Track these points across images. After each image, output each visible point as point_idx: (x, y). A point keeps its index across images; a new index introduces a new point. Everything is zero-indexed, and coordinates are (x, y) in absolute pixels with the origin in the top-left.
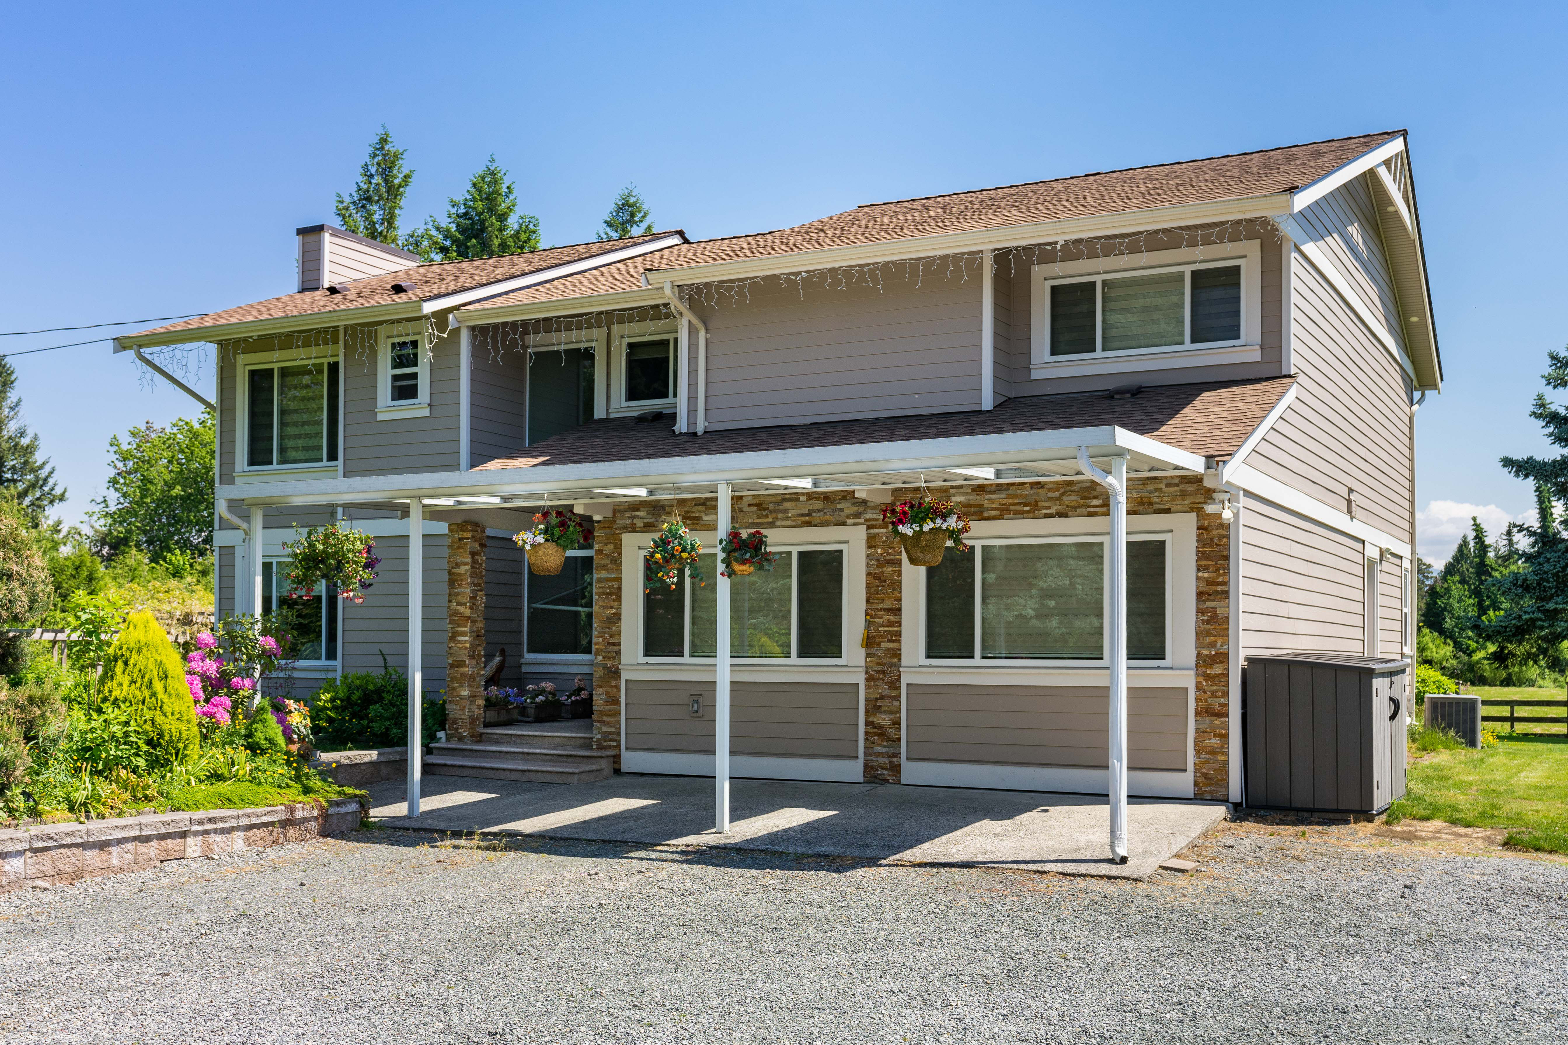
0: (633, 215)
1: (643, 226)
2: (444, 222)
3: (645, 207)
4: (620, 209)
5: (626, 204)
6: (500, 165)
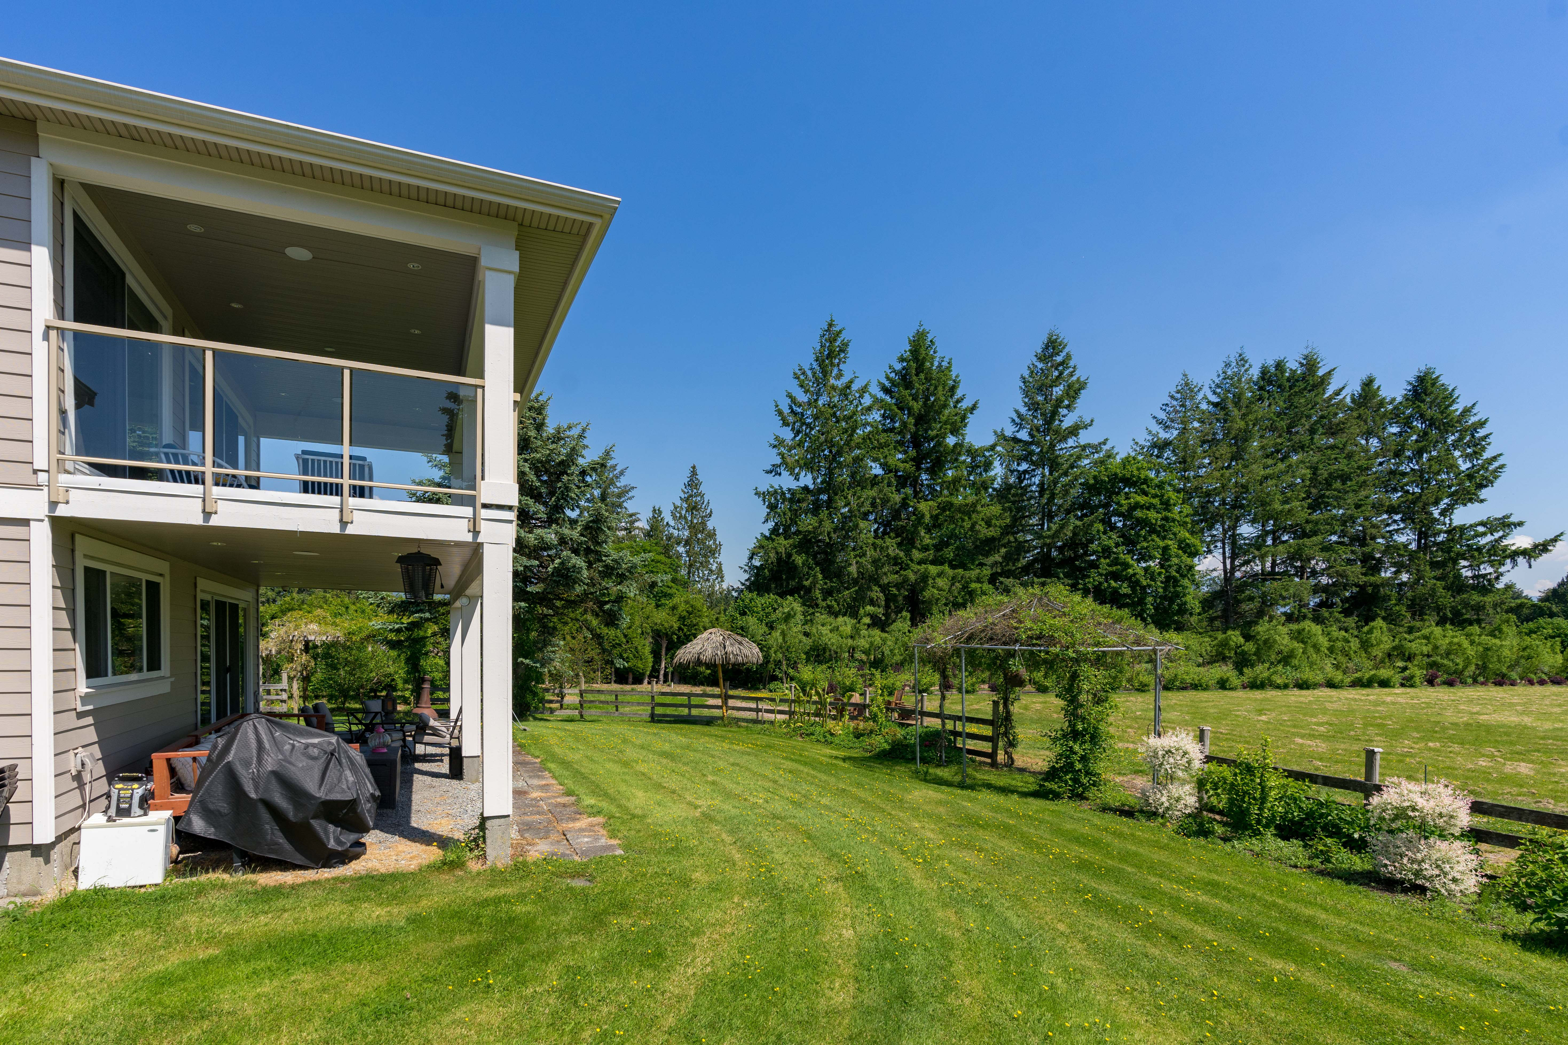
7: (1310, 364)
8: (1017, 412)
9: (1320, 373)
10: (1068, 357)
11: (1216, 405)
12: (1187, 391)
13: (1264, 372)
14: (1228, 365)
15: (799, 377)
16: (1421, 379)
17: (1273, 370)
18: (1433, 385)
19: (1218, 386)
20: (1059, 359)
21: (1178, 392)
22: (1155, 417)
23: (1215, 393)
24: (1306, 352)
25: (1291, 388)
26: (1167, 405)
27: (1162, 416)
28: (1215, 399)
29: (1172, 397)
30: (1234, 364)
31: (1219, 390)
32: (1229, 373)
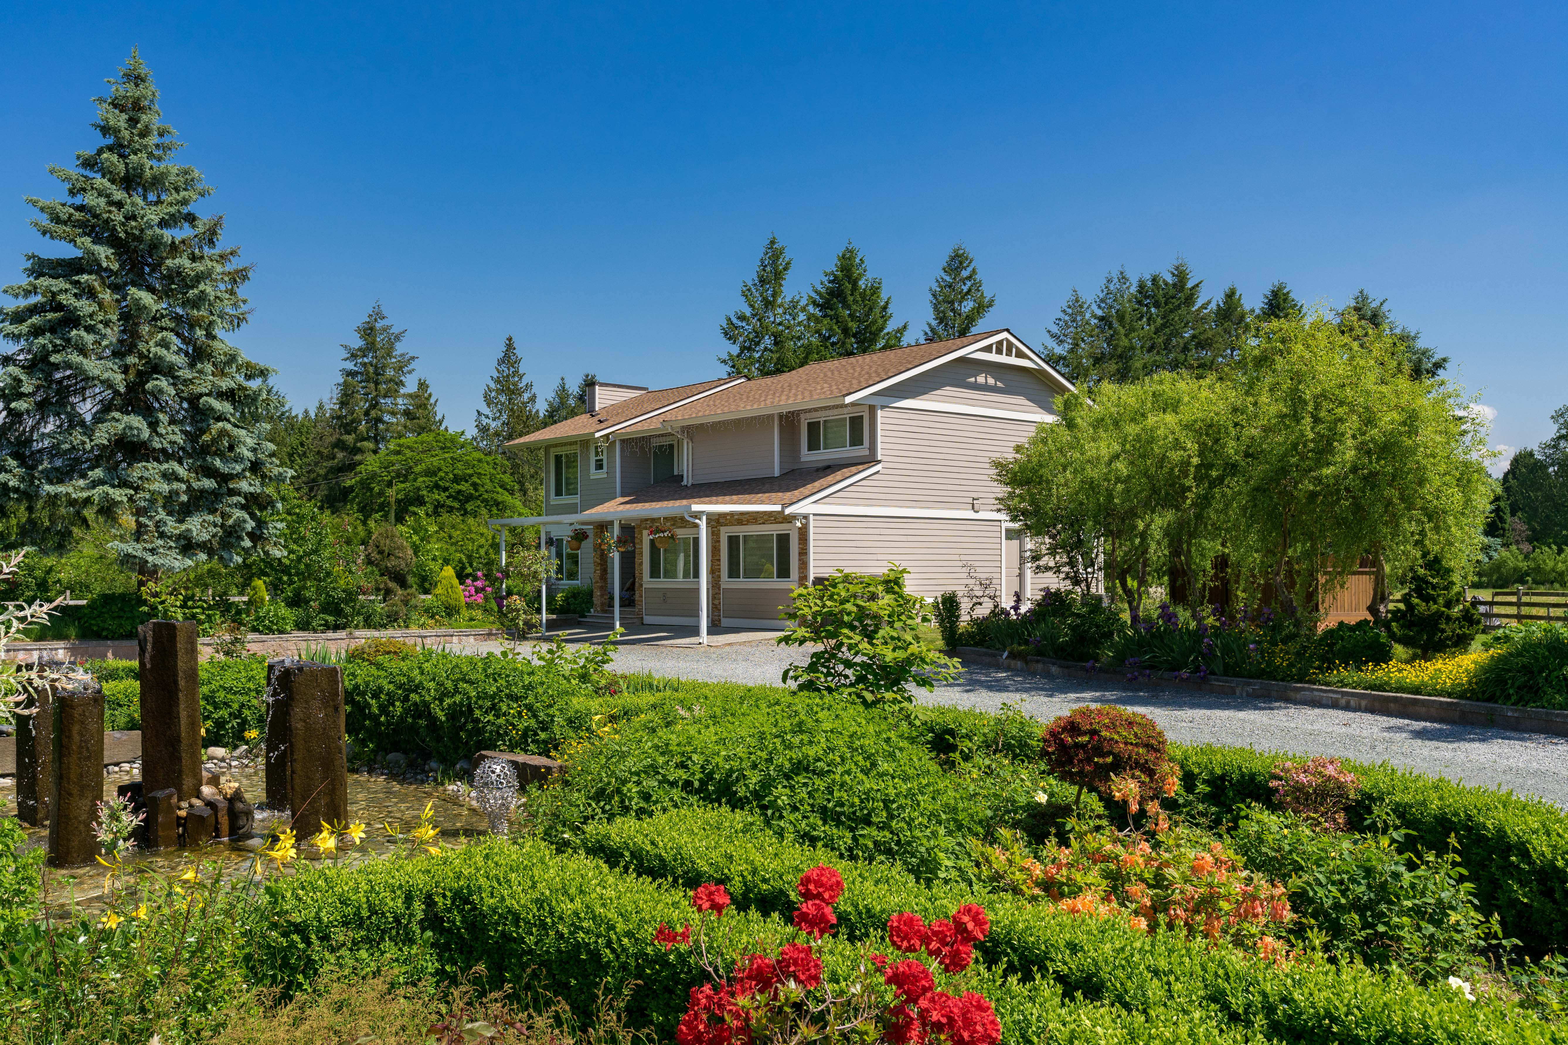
0: (961, 263)
1: (970, 269)
2: (819, 287)
3: (971, 256)
4: (953, 259)
5: (957, 256)
6: (855, 245)
7: (1181, 276)
8: (929, 325)
9: (1189, 285)
10: (974, 271)
11: (1101, 319)
12: (1077, 306)
13: (1142, 287)
14: (1109, 281)
15: (746, 294)
16: (1275, 294)
17: (1149, 284)
18: (1285, 300)
19: (1102, 301)
20: (965, 274)
21: (1069, 307)
22: (1049, 332)
23: (1099, 307)
24: (1176, 263)
25: (1166, 304)
26: (1060, 319)
27: (1055, 329)
28: (1099, 313)
29: (1064, 311)
30: (1116, 280)
31: (1103, 305)
32: (1112, 287)
